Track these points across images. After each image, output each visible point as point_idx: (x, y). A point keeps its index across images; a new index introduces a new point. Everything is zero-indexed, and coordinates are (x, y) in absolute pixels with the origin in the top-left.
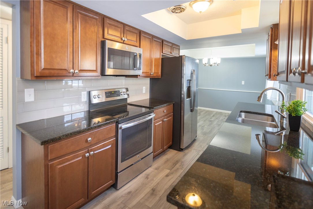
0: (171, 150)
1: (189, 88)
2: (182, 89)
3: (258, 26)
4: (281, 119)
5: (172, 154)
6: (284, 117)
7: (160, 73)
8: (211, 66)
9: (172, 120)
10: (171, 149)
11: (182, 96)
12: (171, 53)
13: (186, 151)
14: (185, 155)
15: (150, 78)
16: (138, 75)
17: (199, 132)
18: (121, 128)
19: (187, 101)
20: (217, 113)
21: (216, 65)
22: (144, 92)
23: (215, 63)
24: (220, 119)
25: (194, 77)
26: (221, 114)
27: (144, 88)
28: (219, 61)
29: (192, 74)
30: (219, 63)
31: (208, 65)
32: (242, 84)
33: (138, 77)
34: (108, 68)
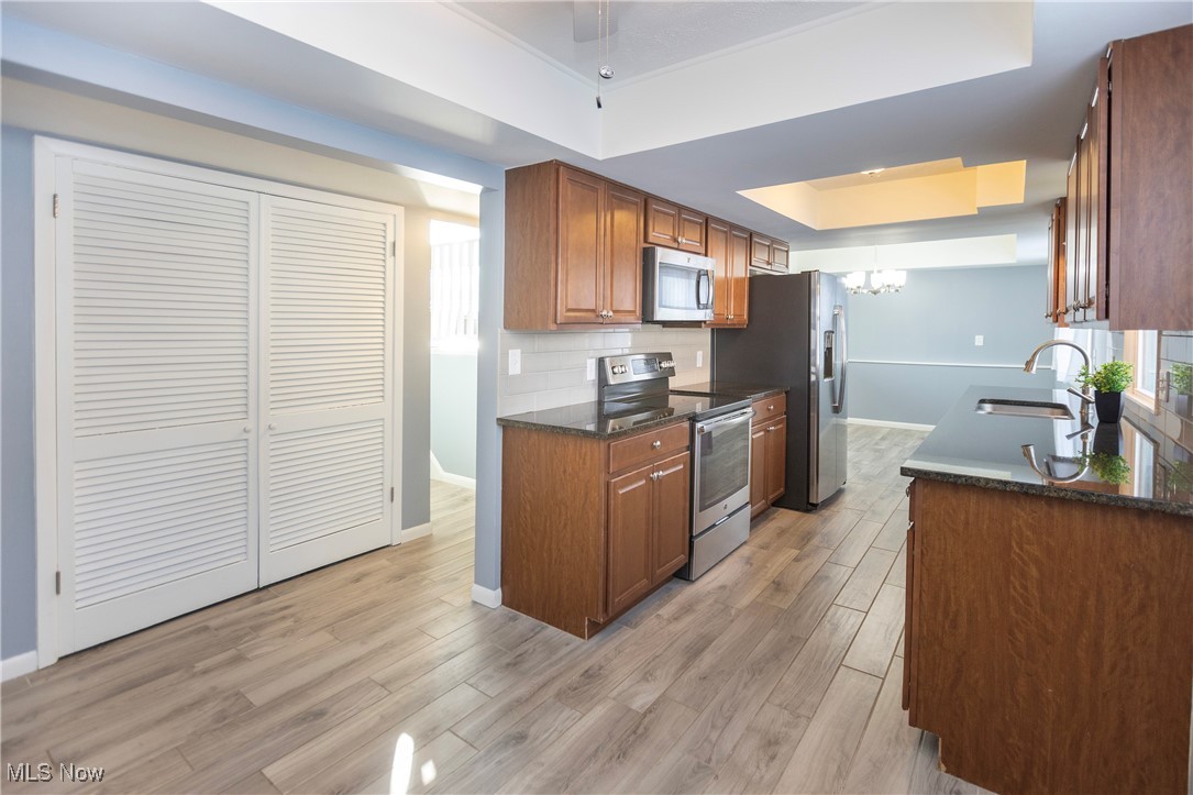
0: (782, 510)
1: (828, 353)
2: (812, 358)
3: (1022, 201)
4: (1083, 407)
5: (785, 517)
6: (1089, 402)
7: (745, 317)
8: (875, 293)
9: (784, 432)
10: (782, 507)
11: (813, 378)
12: (768, 263)
13: (826, 513)
14: (826, 520)
15: (713, 330)
16: (701, 322)
17: (850, 475)
18: (702, 429)
19: (825, 382)
20: (892, 432)
21: (893, 291)
22: (699, 364)
23: (889, 286)
24: (907, 446)
25: (842, 323)
26: (907, 433)
27: (700, 354)
28: (900, 279)
29: (835, 317)
30: (903, 283)
31: (865, 291)
32: (977, 344)
33: (703, 324)
34: (660, 306)
